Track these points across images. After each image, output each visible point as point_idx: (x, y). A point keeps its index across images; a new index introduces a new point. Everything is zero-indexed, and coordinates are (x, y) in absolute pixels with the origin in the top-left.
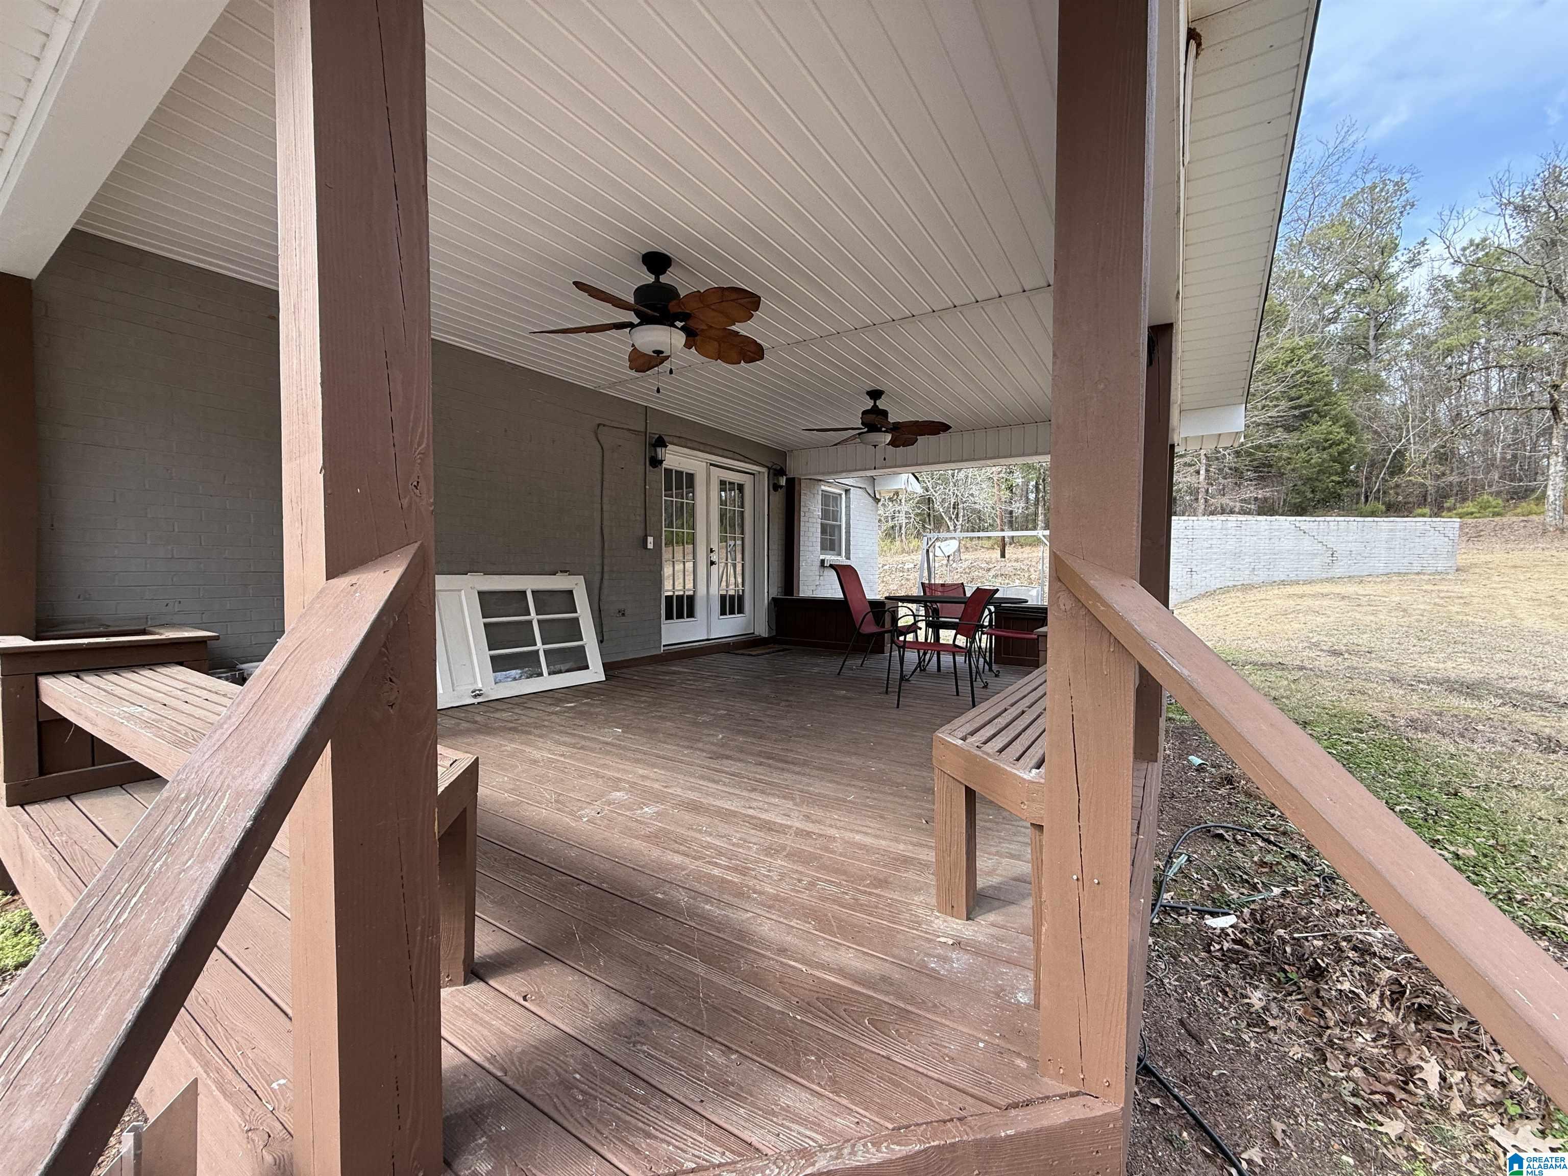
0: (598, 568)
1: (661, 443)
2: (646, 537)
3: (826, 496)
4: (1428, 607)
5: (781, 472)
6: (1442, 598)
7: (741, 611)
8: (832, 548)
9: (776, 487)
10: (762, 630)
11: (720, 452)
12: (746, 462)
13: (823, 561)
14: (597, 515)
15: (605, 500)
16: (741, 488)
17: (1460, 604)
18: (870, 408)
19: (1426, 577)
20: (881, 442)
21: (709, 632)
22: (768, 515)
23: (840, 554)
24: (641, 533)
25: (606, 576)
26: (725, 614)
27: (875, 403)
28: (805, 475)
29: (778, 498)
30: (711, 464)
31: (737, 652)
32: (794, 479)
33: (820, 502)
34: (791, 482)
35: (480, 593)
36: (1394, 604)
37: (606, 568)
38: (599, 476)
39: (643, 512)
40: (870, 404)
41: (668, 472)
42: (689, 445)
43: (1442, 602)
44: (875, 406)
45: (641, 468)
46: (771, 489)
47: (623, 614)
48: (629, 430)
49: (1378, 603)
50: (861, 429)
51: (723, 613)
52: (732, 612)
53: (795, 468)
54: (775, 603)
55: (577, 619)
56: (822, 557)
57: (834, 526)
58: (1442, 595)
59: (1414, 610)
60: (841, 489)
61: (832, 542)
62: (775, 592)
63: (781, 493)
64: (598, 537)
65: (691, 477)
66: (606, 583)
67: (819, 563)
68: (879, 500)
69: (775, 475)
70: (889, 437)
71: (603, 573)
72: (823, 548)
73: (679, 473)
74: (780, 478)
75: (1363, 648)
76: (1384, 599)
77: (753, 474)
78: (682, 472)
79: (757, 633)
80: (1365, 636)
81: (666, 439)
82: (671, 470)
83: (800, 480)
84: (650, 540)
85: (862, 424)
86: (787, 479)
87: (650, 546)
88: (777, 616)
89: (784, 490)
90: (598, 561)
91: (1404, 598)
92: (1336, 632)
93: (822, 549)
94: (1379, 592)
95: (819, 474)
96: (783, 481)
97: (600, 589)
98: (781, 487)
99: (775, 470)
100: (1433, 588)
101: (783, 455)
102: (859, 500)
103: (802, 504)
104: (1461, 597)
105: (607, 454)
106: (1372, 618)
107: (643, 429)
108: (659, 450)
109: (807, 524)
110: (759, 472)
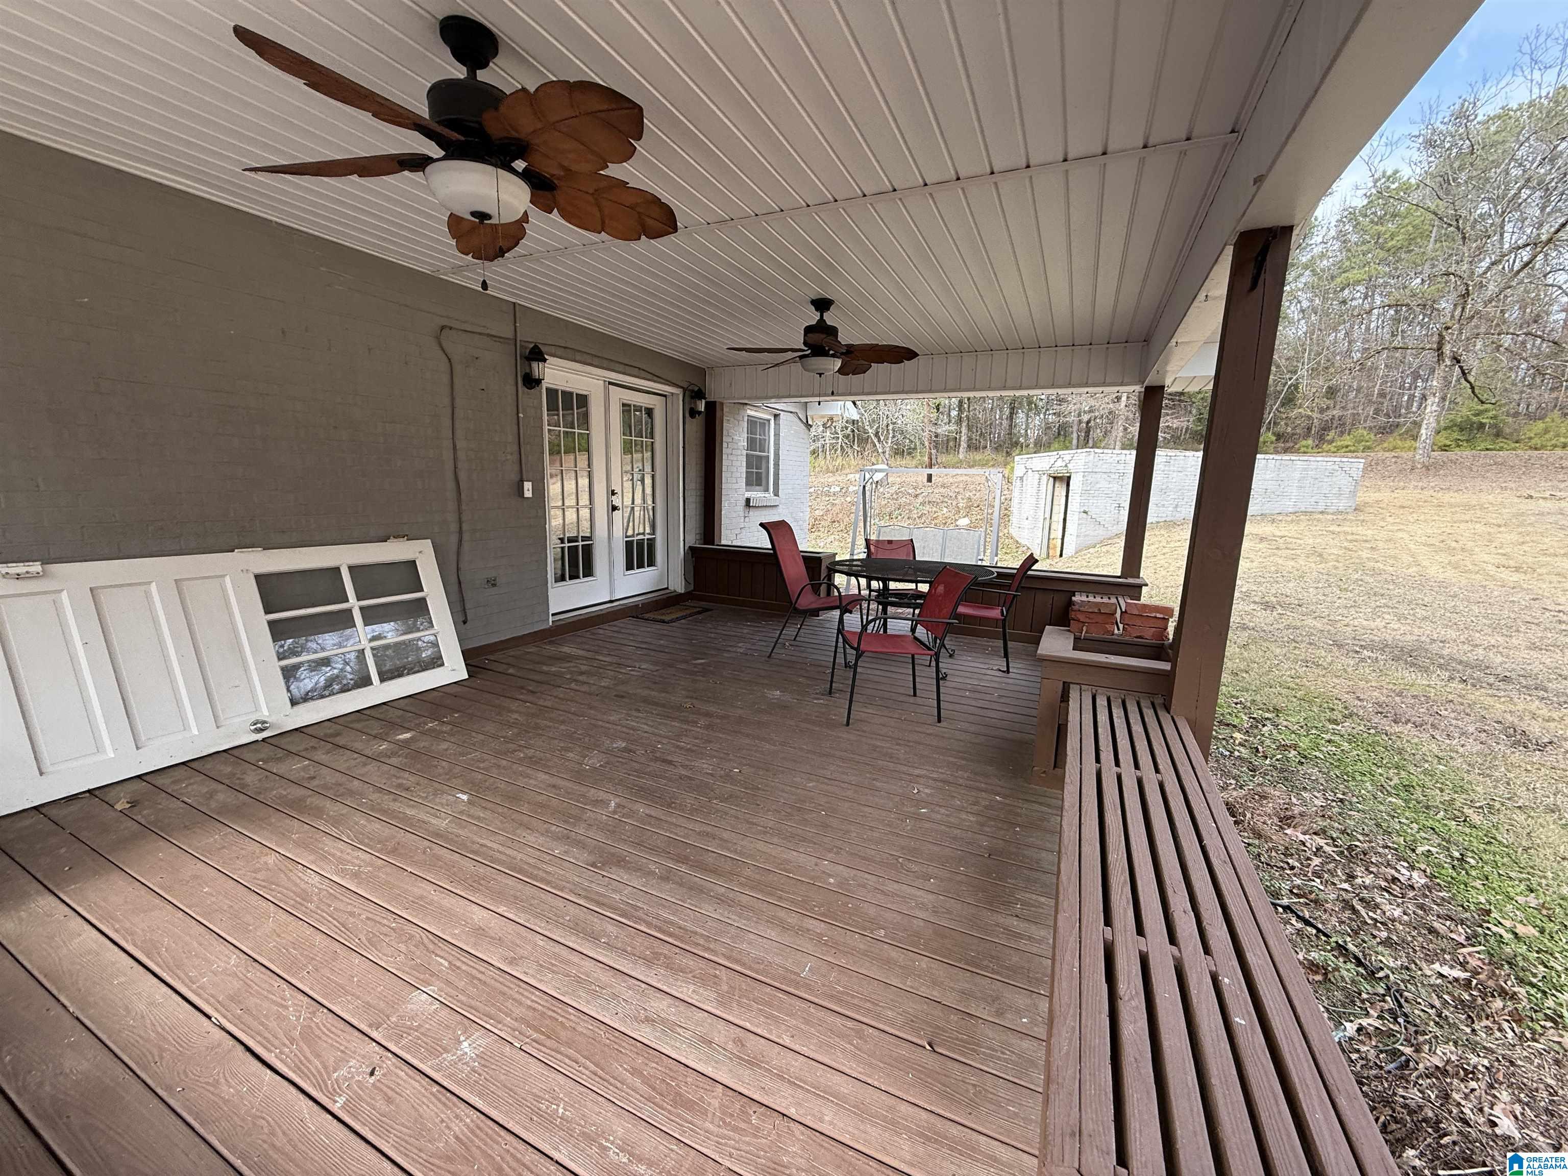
0: (454, 527)
1: (537, 355)
2: (522, 481)
3: (753, 423)
4: (1341, 552)
5: (699, 394)
6: (1351, 541)
7: (651, 563)
8: (759, 484)
9: (693, 413)
10: (678, 584)
11: (621, 368)
12: (655, 382)
13: (748, 501)
14: (447, 455)
15: (459, 433)
16: (649, 412)
17: (1368, 548)
18: (814, 323)
19: (1330, 517)
20: (830, 370)
21: (612, 592)
22: (684, 447)
23: (767, 490)
24: (515, 477)
25: (466, 537)
26: (632, 569)
27: (822, 316)
28: (728, 399)
29: (696, 426)
30: (610, 383)
31: (647, 616)
32: (715, 403)
33: (745, 430)
34: (712, 407)
35: (258, 577)
36: (1308, 548)
37: (465, 527)
38: (447, 401)
39: (516, 448)
40: (813, 317)
41: (552, 393)
42: (578, 358)
43: (1351, 546)
44: (821, 318)
45: (510, 389)
46: (687, 415)
47: (494, 585)
48: (489, 335)
49: (1293, 546)
50: (804, 351)
51: (629, 567)
52: (641, 566)
53: (716, 390)
54: (693, 552)
55: (424, 600)
56: (748, 495)
57: (761, 457)
58: (1349, 537)
59: (1330, 555)
60: (771, 414)
61: (759, 475)
62: (693, 539)
63: (699, 420)
64: (451, 485)
65: (583, 400)
66: (466, 546)
67: (743, 503)
68: (811, 426)
69: (692, 397)
70: (838, 363)
71: (461, 532)
72: (749, 483)
73: (567, 395)
74: (698, 402)
75: (1292, 600)
76: (1298, 541)
77: (665, 396)
78: (571, 394)
79: (671, 588)
80: (1291, 585)
81: (543, 349)
82: (557, 391)
83: (722, 404)
84: (528, 486)
85: (805, 343)
86: (707, 403)
87: (528, 494)
88: (694, 567)
89: (702, 416)
90: (452, 517)
91: (1318, 541)
92: (1264, 580)
93: (747, 484)
94: (1293, 534)
95: (745, 398)
96: (701, 406)
97: (458, 553)
98: (700, 413)
99: (693, 391)
100: (1338, 529)
101: (702, 372)
102: (789, 426)
103: (725, 432)
104: (1366, 541)
105: (458, 368)
106: (1292, 563)
107: (510, 335)
108: (535, 365)
109: (730, 457)
110: (672, 394)
